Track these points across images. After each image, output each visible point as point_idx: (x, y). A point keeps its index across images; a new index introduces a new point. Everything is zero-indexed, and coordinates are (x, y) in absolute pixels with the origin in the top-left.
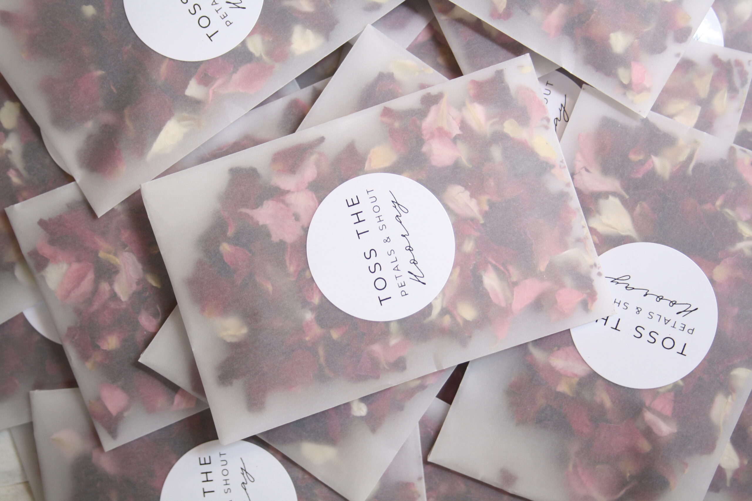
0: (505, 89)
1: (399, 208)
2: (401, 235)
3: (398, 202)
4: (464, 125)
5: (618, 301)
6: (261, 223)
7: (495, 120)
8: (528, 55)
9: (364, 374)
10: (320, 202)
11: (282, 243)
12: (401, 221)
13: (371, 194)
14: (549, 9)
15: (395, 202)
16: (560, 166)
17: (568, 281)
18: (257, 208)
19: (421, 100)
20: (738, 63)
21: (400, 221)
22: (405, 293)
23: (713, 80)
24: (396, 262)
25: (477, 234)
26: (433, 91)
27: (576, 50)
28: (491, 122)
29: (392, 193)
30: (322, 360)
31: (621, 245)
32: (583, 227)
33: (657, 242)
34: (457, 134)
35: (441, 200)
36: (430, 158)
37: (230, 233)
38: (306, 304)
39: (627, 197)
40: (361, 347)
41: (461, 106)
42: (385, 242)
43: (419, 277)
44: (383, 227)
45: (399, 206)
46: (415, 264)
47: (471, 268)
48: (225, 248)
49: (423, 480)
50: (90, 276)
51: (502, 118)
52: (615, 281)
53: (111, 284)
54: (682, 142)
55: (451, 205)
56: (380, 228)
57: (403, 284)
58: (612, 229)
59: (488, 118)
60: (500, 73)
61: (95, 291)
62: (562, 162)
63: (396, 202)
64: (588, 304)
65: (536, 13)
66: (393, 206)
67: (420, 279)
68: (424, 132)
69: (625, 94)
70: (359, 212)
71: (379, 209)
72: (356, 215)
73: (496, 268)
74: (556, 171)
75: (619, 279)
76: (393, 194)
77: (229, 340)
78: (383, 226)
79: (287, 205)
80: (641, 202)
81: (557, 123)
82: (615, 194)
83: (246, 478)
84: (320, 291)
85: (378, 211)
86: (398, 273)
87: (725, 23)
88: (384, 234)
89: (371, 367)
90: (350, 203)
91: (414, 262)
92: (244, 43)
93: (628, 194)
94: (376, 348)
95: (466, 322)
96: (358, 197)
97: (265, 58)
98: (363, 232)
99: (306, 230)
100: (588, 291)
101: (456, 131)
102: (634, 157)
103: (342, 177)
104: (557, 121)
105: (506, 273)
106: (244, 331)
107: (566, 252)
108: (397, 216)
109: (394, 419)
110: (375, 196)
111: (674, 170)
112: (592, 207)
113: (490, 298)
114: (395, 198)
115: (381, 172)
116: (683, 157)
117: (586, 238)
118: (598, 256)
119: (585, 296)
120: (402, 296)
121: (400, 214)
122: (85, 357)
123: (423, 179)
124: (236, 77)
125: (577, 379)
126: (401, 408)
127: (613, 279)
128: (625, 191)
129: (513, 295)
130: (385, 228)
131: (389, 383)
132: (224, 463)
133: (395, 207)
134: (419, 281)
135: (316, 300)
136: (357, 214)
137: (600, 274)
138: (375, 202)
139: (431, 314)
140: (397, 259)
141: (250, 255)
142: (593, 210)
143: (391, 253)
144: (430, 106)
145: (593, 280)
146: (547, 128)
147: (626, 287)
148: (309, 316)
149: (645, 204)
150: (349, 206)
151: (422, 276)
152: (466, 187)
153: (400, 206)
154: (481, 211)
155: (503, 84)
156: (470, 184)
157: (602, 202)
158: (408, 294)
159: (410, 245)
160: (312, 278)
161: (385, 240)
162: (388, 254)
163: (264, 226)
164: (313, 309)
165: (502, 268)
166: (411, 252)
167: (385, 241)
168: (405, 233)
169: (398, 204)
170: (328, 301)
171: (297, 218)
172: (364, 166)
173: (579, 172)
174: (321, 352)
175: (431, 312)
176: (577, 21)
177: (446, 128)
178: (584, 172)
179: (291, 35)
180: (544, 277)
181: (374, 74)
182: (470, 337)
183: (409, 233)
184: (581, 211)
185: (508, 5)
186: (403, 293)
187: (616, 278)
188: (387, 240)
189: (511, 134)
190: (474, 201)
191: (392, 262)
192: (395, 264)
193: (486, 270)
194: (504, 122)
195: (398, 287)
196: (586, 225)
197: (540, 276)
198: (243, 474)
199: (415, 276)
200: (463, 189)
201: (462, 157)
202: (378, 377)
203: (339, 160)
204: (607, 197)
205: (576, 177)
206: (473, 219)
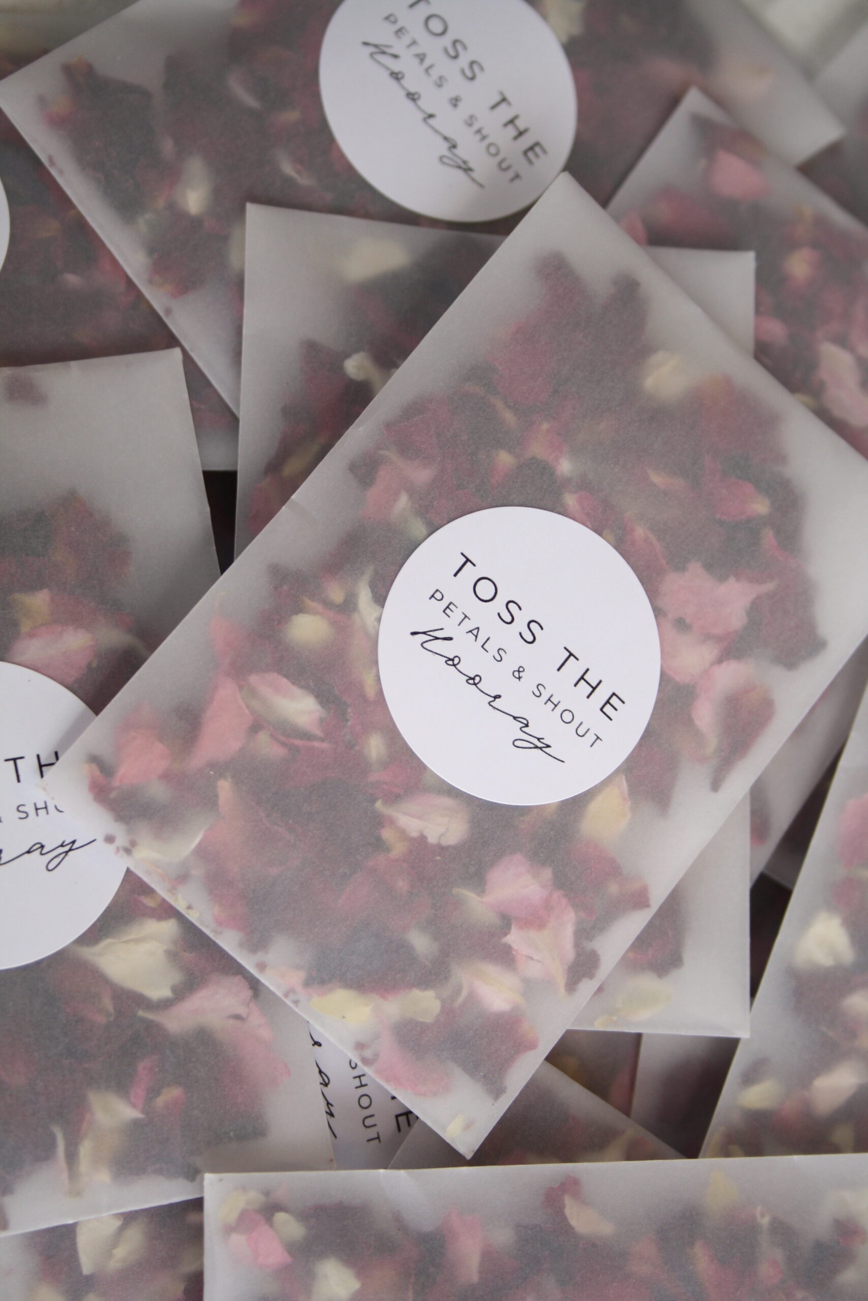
0: (473, 1067)
1: (532, 742)
2: (502, 695)
3: (540, 750)
4: (506, 958)
5: (42, 813)
6: (732, 580)
7: (460, 1000)
8: (469, 1156)
9: (415, 419)
10: (663, 674)
11: (681, 567)
12: (515, 721)
13: (590, 737)
14: (488, 1255)
15: (544, 747)
16: (295, 991)
17: (158, 791)
18: (753, 603)
19: (599, 955)
21: (517, 720)
22: (436, 599)
24: (482, 644)
25: (373, 777)
26: (587, 987)
27: (398, 1219)
28: (464, 993)
29: (559, 760)
30: (499, 405)
31: (99, 920)
32: (189, 907)
33: (38, 963)
34: (509, 933)
35: (470, 800)
36: (529, 863)
37: (768, 536)
38: (583, 485)
39: (141, 1013)
40: (450, 462)
41: (529, 987)
42: (521, 667)
43: (430, 640)
44: (538, 691)
45: (533, 744)
46: (450, 659)
47: (350, 710)
48: (761, 507)
49: (161, 313)
51: (448, 1011)
52: (71, 847)
54: (103, 1177)
55: (448, 802)
56: (542, 686)
57: (448, 611)
58: (132, 937)
59: (472, 997)
60: (497, 1091)
62: (296, 1002)
63: (543, 749)
64: (102, 772)
65: (504, 1238)
66: (543, 739)
67: (425, 638)
68: (564, 901)
69: (267, 1193)
70: (593, 694)
71: (564, 719)
72: (594, 685)
73: (307, 736)
74: (296, 978)
75: (63, 855)
76: (555, 759)
77: (657, 358)
78: (541, 694)
79: (707, 637)
80: (112, 1019)
81: (322, 1077)
82: (165, 1005)
83: (455, 158)
84: (574, 519)
85: (563, 715)
86: (468, 625)
88: (529, 681)
89: (412, 437)
90: (614, 701)
91: (452, 662)
93: (143, 1020)
94: (422, 475)
95: (300, 610)
96: (608, 719)
98: (566, 664)
99: (658, 612)
100: (113, 795)
101: (514, 938)
102: (171, 1094)
103: (653, 738)
104: (324, 1080)
105: (283, 738)
106: (650, 383)
107: (197, 840)
108: (527, 725)
109: (288, 384)
110: (581, 738)
111: (87, 1117)
112: (189, 956)
113: (287, 676)
114: (549, 755)
115: (596, 786)
116: (85, 1149)
117: (172, 890)
118: (132, 869)
119: (116, 783)
120: (437, 591)
121: (525, 732)
122: (820, 222)
123: (521, 818)
125: (25, 629)
126: (287, 412)
127: (74, 847)
128: (152, 1021)
129: (248, 707)
130: (535, 693)
131: (361, 429)
132: (504, 165)
133: (539, 739)
134: (424, 633)
135: (570, 500)
136: (594, 689)
137: (110, 839)
138: (576, 727)
139: (370, 587)
140: (484, 649)
141: (718, 516)
142: (185, 951)
143: (500, 655)
144: (578, 954)
145: (116, 821)
146: (360, 1046)
147: (42, 847)
148: (565, 467)
149: (101, 1019)
150: (614, 694)
151: (425, 645)
152: (442, 849)
153: (532, 746)
154: (392, 822)
155: (482, 1074)
156: (438, 858)
157: (176, 977)
158: (430, 598)
159: (477, 687)
160: (600, 534)
161: (522, 672)
162: (502, 649)
163: (722, 579)
164: (566, 483)
165: (297, 742)
166: (467, 676)
167: (521, 669)
168: (497, 703)
169: (536, 747)
170: (552, 510)
171: (681, 625)
172: (627, 781)
173: (248, 1005)
174: (509, 417)
175: (373, 591)
176: (432, 1270)
177: (532, 934)
178: (241, 1010)
179: (853, 938)
180: (212, 773)
181: (688, 955)
182: (276, 588)
183: (491, 707)
184: (211, 935)
185: (564, 1218)
186: (438, 596)
187: (70, 853)
188: (518, 673)
189: (416, 993)
190: (415, 834)
191: (488, 639)
192: (482, 638)
193: (321, 720)
194: (443, 1007)
195: (453, 602)
196: (187, 916)
197: (219, 768)
198: (465, 162)
199: (437, 638)
200: (445, 842)
201: (479, 899)
202: (388, 426)
203: (671, 765)
204: (174, 989)
205: (248, 993)
206: (394, 798)
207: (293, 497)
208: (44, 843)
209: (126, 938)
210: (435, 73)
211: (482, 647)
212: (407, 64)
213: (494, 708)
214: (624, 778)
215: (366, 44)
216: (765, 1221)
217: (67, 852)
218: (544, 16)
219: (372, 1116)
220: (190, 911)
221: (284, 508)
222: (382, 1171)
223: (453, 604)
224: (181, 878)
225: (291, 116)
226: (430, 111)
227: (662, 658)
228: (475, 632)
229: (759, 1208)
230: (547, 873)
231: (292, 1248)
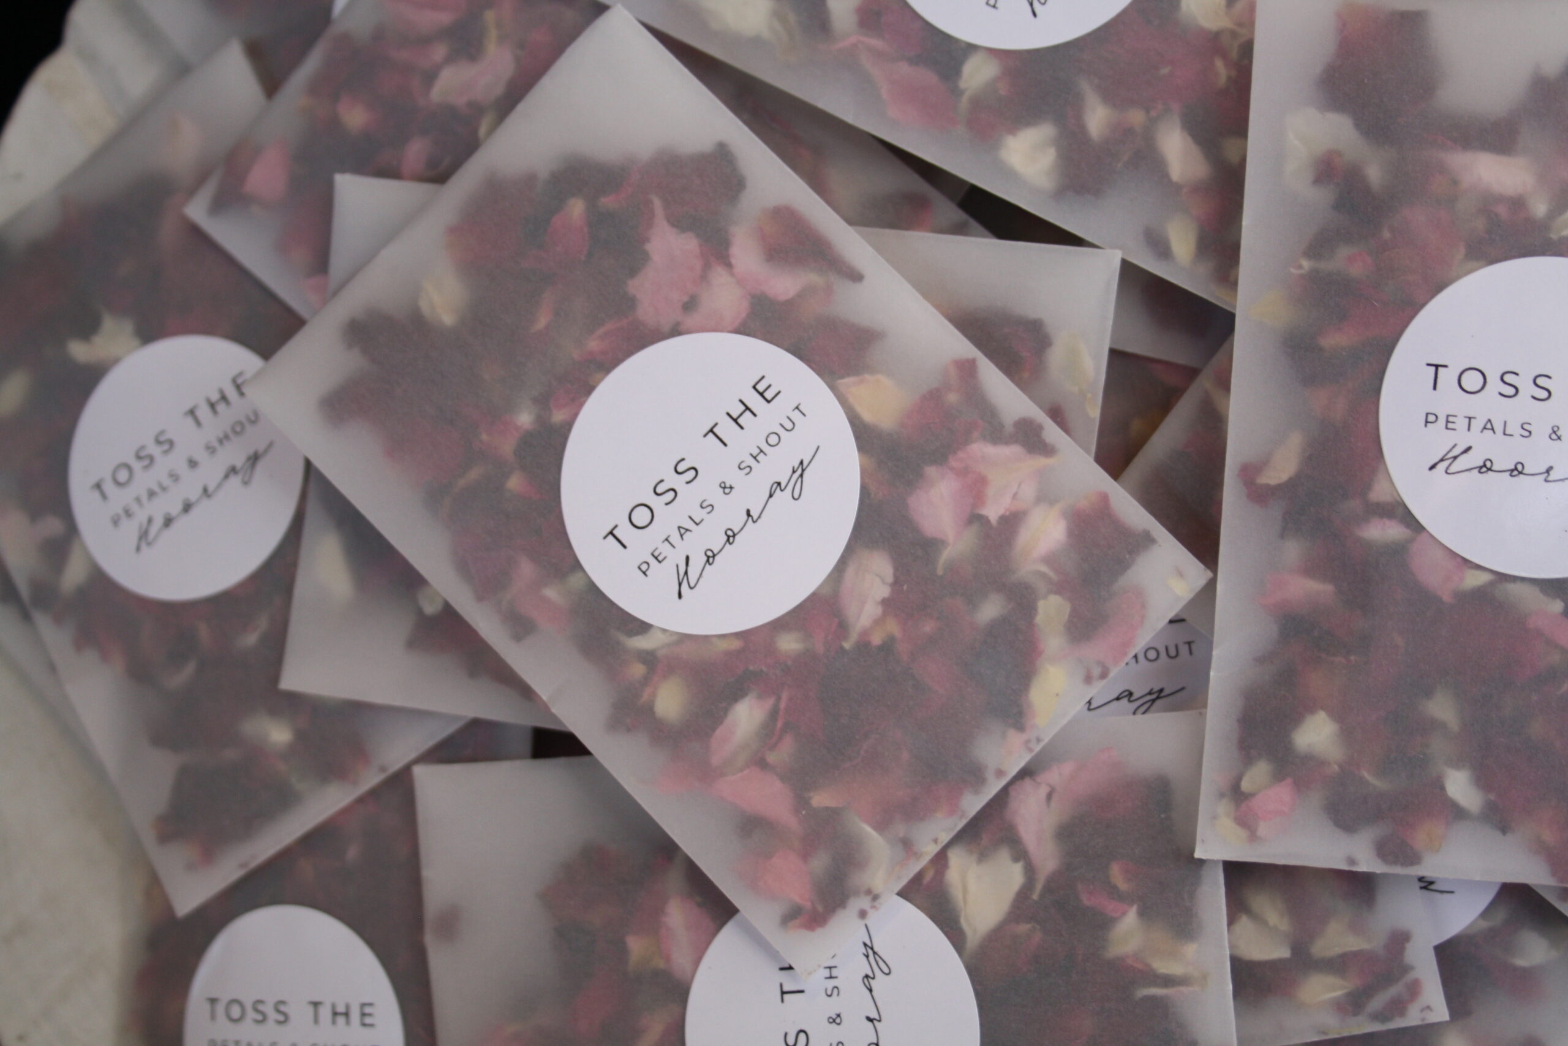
0: (1122, 565)
1: (796, 480)
2: (748, 508)
3: (805, 472)
4: (1012, 521)
5: (835, 972)
6: (648, 247)
7: (1051, 574)
8: (1210, 574)
9: (473, 571)
10: (738, 331)
11: (631, 303)
12: (774, 496)
13: (796, 416)
14: (1310, 569)
15: (802, 468)
16: (1028, 742)
17: (820, 862)
18: (673, 225)
19: (1019, 418)
20: (1414, 990)
21: (773, 494)
22: (647, 570)
23: (1356, 955)
24: (694, 524)
25: (820, 648)
26: (1052, 432)
27: (1260, 661)
28: (1044, 568)
29: (816, 452)
30: (461, 483)
31: (942, 930)
32: (936, 841)
33: (977, 995)
34: (987, 517)
35: (850, 549)
36: (918, 490)
37: (607, 202)
38: (543, 402)
39: (1035, 896)
40: (515, 541)
41: (1044, 498)
42: (720, 486)
43: (688, 579)
44: (746, 469)
45: (799, 478)
46: (708, 561)
47: (751, 668)
48: (576, 208)
49: (384, 776)
50: (445, 18)
51: (1059, 588)
52: (870, 950)
53: (449, 60)
54: (1190, 950)
55: (850, 572)
56: (741, 464)
57: (660, 558)
58: (961, 896)
59: (1050, 559)
60: (1147, 540)
61: (425, 41)
62: (1038, 740)
63: (804, 468)
64: (798, 919)
65: (1293, 550)
66: (794, 468)
67: (685, 584)
68: (961, 454)
69: (1222, 795)
70: (753, 410)
71: (775, 444)
72: (744, 408)
73: (774, 714)
74: (1015, 739)
75: (876, 956)
76: (815, 457)
77: (424, 307)
78: (748, 467)
79: (704, 277)
80: (1038, 927)
82: (1030, 871)
83: (245, 470)
84: (577, 414)
85: (772, 444)
86: (675, 538)
87: (1484, 924)
88: (734, 477)
89: (490, 576)
90: (761, 387)
91: (710, 557)
92: (971, 48)
93: (1042, 896)
94: (526, 569)
95: (650, 707)
96: (778, 396)
97: (964, 101)
98: (721, 437)
99: (676, 331)
100: (820, 908)
101: (993, 512)
102: (1117, 874)
103: (802, 347)
104: (1125, 696)
105: (775, 738)
106: (448, 319)
107: (868, 829)
108: (779, 484)
109: (449, 671)
110: (795, 426)
111: (1130, 961)
112: (985, 841)
113: (714, 730)
114: (810, 462)
115: (847, 413)
116: (1163, 967)
117: (918, 855)
118: (895, 893)
119: (808, 905)
120: (639, 568)
121: (786, 487)
122: (314, 88)
123: (872, 496)
124: (904, 69)
125: (661, 965)
126: (473, 674)
127: (869, 944)
128: (1045, 886)
129: (741, 770)
130: (746, 473)
131: (480, 625)
132: (253, 418)
133: (794, 472)
134: (680, 585)
135: (558, 417)
136: (747, 408)
137: (863, 914)
138: (785, 431)
139: (632, 637)
141: (583, 258)
142: (980, 844)
143: (707, 507)
144: (1016, 441)
145: (844, 907)
146: (1088, 679)
147: (867, 976)
148: (525, 419)
149: (1038, 937)
151: (692, 585)
152: (896, 583)
153: (800, 480)
154: (865, 633)
155: (1127, 556)
157: (1004, 855)
158: (646, 576)
159: (737, 534)
160: (593, 388)
161: (725, 484)
162: (701, 504)
163: (645, 257)
164: (542, 422)
165: (779, 724)
166: (726, 544)
168: (755, 514)
169: (801, 476)
170: (567, 437)
171: (690, 306)
172: (842, 377)
173: (1039, 783)
174: (474, 474)
175: (636, 634)
176: (1316, 633)
177: (990, 492)
178: (1043, 791)
179: (1028, 124)
180: (804, 812)
181: (1032, 311)
182: (629, 730)
183: (759, 521)
184: (964, 822)
185: (1279, 487)
186: (644, 567)
187: (876, 949)
188: (726, 488)
189: (1039, 619)
190: (879, 611)
191: (690, 518)
192: (689, 525)
193: (760, 697)
194: (1056, 593)
195: (651, 551)
196: (943, 844)
197: (801, 802)
198: (249, 459)
199: (686, 573)
200: (890, 579)
201: (949, 548)
202: (480, 598)
203: (832, 327)
204: (1016, 859)
205: (1028, 783)
206: (843, 628)
207: (544, 698)
208: (864, 975)
209: (961, 904)
210: (166, 482)
211: (697, 524)
212: (158, 509)
213: (759, 517)
214: (840, 381)
215: (138, 549)
216: (1306, 264)
217: (875, 953)
218: (116, 361)
219: (1167, 649)
220: (939, 841)
221: (554, 710)
222: (1212, 674)
223: (654, 551)
224: (907, 845)
225: (204, 632)
226: (200, 491)
227: (722, 331)
228: (683, 531)
229: (1292, 270)
230: (931, 471)
231: (1278, 776)
